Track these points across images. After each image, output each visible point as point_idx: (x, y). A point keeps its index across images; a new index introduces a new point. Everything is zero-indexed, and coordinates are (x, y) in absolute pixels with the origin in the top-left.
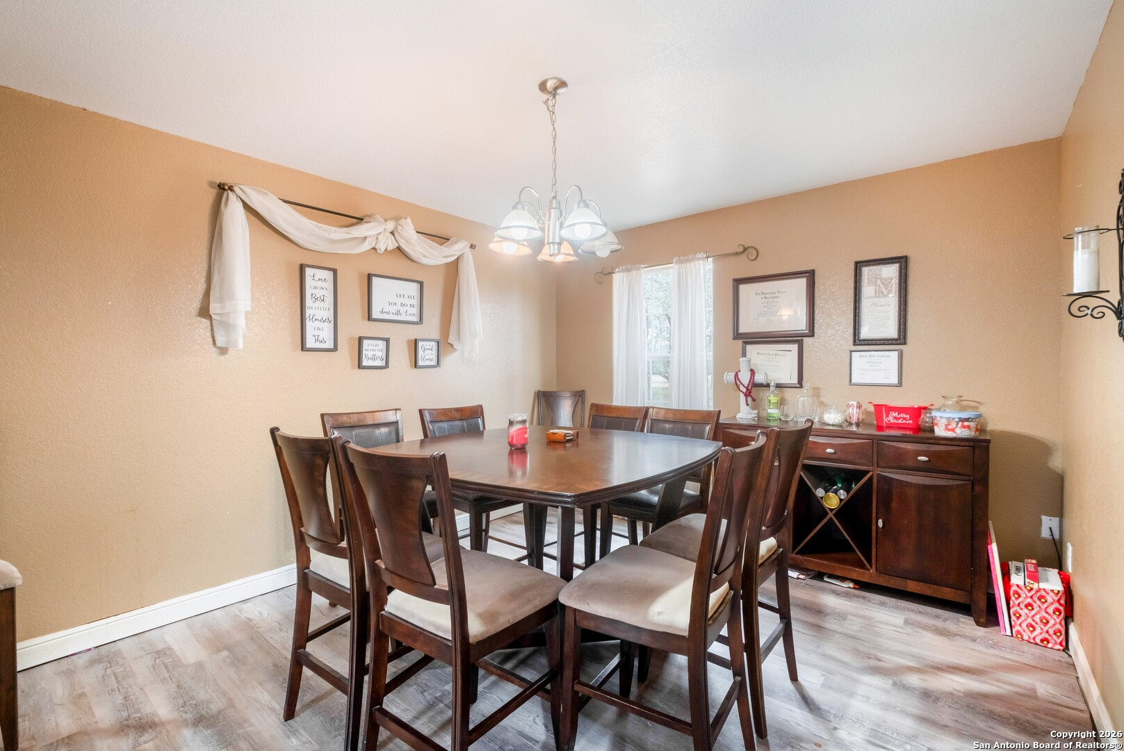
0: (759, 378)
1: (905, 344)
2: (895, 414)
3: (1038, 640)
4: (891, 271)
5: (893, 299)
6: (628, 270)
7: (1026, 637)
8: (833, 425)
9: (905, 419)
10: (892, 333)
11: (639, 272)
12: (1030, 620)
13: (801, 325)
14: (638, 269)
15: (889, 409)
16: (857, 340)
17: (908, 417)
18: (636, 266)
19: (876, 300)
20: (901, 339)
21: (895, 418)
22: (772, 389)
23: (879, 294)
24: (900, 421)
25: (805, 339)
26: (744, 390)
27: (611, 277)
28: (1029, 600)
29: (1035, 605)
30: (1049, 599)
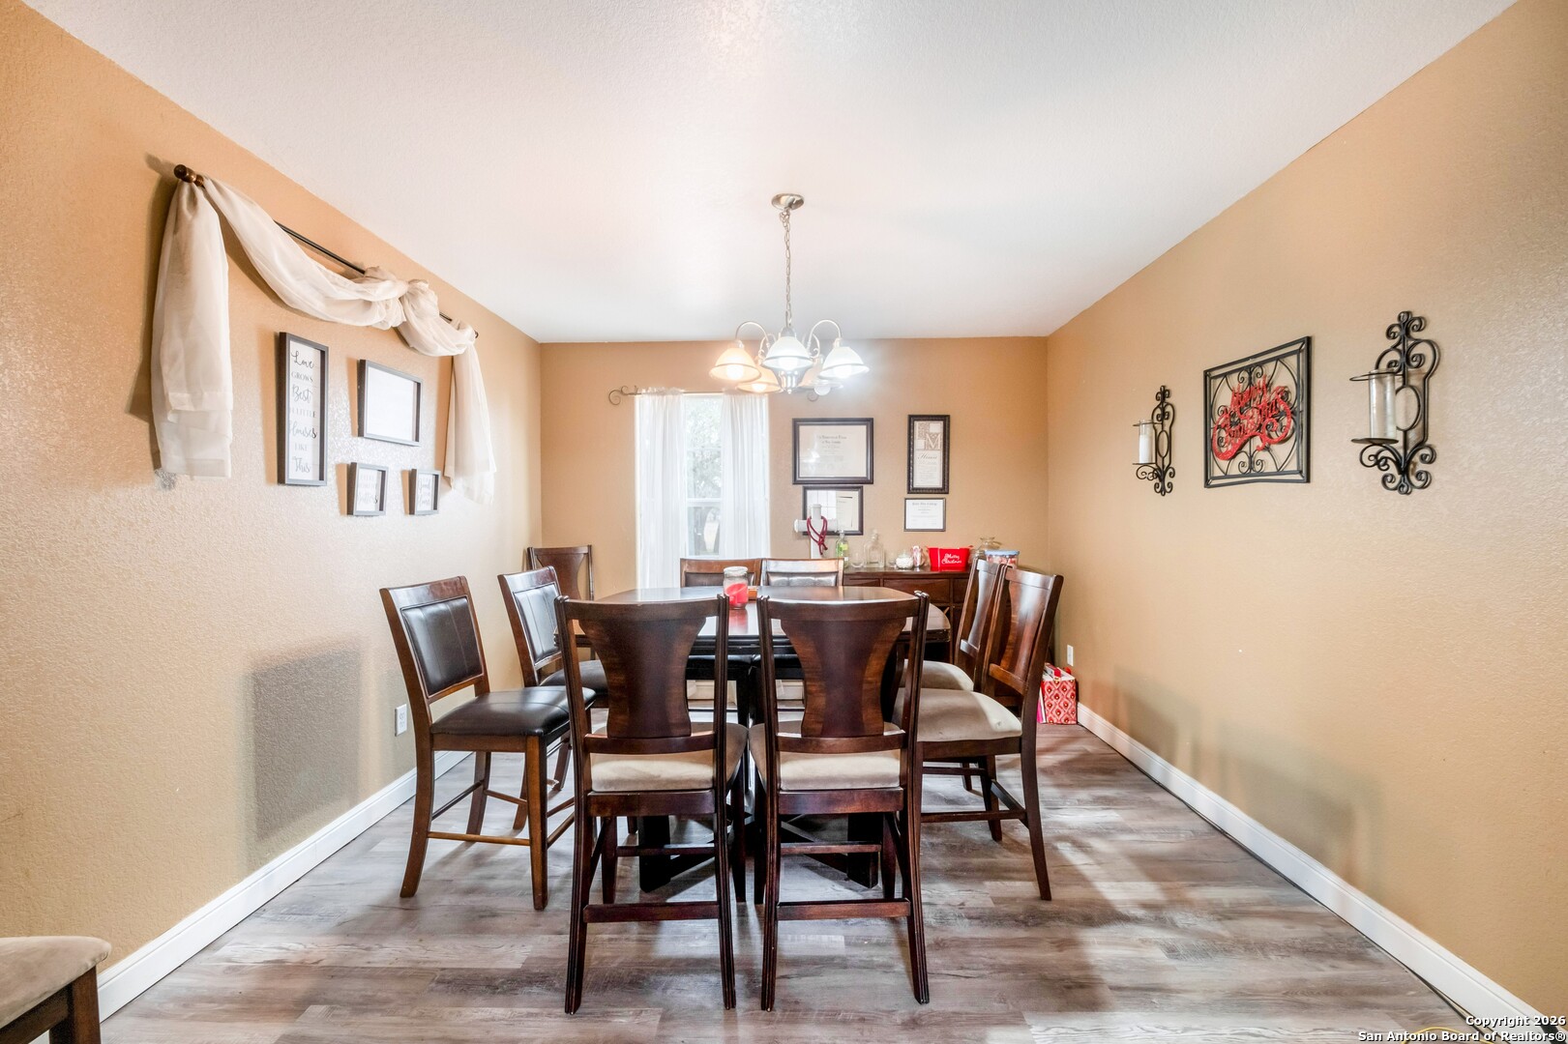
0: (831, 527)
1: (947, 493)
2: (948, 556)
3: (1063, 721)
4: (936, 427)
5: (939, 454)
6: (661, 393)
7: (1055, 721)
8: (906, 569)
9: (956, 559)
10: (938, 483)
11: (677, 397)
12: (1057, 707)
13: (861, 472)
14: (675, 393)
15: (944, 552)
16: (910, 491)
17: (958, 557)
18: (671, 389)
19: (926, 452)
20: (944, 490)
21: (950, 559)
22: (842, 536)
23: (927, 447)
24: (953, 562)
25: (865, 486)
26: (817, 538)
27: (633, 399)
28: (1057, 692)
29: (1060, 695)
30: (1068, 688)
